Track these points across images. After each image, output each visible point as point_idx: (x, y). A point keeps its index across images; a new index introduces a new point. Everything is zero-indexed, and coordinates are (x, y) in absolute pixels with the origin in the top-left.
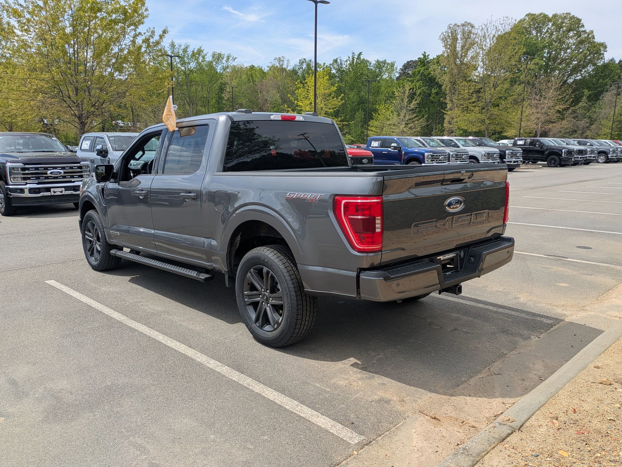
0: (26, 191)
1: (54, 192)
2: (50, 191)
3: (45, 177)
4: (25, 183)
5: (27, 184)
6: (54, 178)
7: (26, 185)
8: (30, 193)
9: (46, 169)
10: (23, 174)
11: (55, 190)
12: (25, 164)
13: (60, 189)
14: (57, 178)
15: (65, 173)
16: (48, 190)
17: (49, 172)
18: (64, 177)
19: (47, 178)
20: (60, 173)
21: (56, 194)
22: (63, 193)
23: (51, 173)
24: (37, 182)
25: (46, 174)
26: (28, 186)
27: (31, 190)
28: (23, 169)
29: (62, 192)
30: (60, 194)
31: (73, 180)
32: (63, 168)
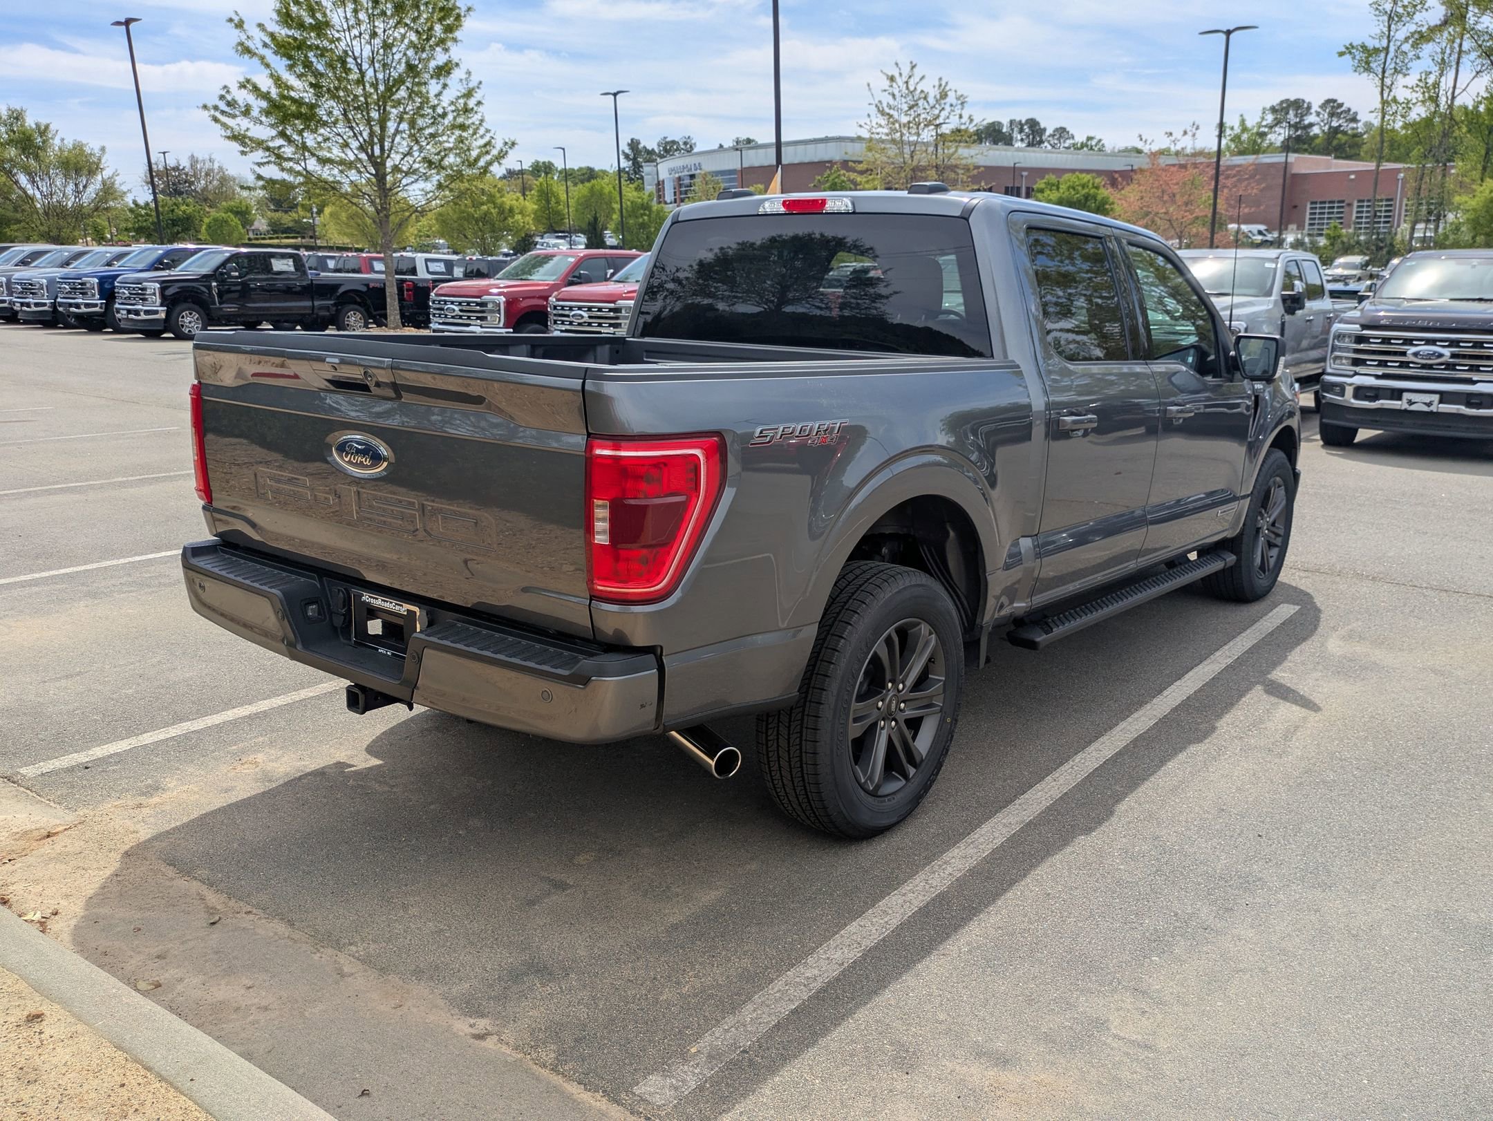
0: (1349, 391)
1: (1411, 403)
2: (1400, 398)
3: (1401, 362)
4: (1352, 373)
5: (1356, 374)
6: (1424, 366)
7: (1352, 376)
8: (1356, 396)
9: (1408, 342)
10: (1357, 351)
11: (1414, 397)
12: (1364, 327)
13: (1427, 398)
14: (1430, 367)
15: (1453, 356)
16: (1397, 394)
17: (1412, 350)
18: (1450, 366)
19: (1404, 365)
20: (1441, 355)
21: (1413, 408)
22: (1433, 408)
23: (1416, 354)
24: (1380, 373)
25: (1404, 354)
26: (1358, 380)
27: (1360, 392)
28: (1360, 339)
29: (1429, 404)
30: (1425, 409)
31: (1475, 378)
32: (1454, 343)
